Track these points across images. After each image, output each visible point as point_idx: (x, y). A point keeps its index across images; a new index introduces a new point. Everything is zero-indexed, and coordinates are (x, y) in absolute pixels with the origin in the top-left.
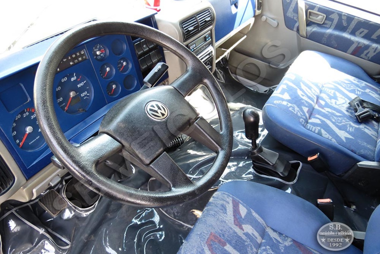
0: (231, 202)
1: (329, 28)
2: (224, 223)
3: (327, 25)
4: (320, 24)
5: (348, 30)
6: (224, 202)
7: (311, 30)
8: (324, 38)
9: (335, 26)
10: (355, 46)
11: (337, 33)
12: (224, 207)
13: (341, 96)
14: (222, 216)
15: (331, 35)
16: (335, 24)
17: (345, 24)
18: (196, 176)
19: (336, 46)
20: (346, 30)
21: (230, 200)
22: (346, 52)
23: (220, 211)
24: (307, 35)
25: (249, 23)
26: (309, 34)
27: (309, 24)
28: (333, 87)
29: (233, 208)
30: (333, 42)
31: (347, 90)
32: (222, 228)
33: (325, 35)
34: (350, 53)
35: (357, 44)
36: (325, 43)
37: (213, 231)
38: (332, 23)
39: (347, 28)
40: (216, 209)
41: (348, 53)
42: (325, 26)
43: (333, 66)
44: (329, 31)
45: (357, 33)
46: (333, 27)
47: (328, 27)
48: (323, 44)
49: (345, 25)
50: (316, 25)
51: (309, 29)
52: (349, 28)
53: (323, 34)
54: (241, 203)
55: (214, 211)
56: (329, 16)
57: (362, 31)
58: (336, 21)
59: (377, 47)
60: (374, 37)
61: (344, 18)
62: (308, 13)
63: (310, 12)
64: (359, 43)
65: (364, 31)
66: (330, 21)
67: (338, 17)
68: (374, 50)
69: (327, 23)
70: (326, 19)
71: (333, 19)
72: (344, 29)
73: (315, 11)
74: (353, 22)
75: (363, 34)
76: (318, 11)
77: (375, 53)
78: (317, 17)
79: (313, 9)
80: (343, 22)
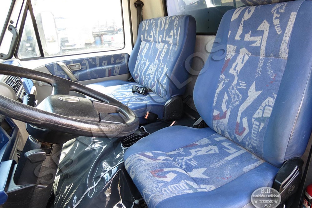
0: (139, 155)
1: (87, 69)
2: (149, 164)
3: (84, 68)
4: (80, 70)
5: (97, 65)
6: (137, 158)
7: (78, 75)
8: (88, 76)
9: (89, 67)
10: (108, 71)
11: (93, 69)
12: (140, 160)
13: (125, 92)
14: (144, 163)
15: (91, 72)
16: (88, 65)
17: (93, 63)
18: (95, 184)
19: (98, 76)
20: (96, 66)
21: (137, 155)
22: (105, 77)
23: (140, 162)
24: (77, 79)
25: (34, 90)
26: (78, 78)
27: (74, 72)
28: (117, 92)
29: (144, 156)
30: (95, 75)
31: (125, 90)
32: (152, 166)
33: (88, 74)
34: (108, 76)
35: (108, 69)
36: (91, 78)
37: (150, 170)
38: (86, 66)
39: (96, 65)
40: (137, 163)
41: (107, 77)
42: (83, 69)
43: (106, 86)
44: (88, 70)
45: (103, 64)
46: (88, 67)
47: (85, 69)
48: (90, 79)
49: (94, 64)
50: (78, 72)
51: (76, 75)
52: (97, 64)
53: (86, 74)
54: (144, 152)
55: (138, 165)
56: (82, 63)
57: (104, 62)
58: (87, 64)
59: (118, 66)
60: (112, 62)
61: (90, 60)
62: (68, 67)
63: (69, 66)
64: (108, 68)
65: (105, 62)
66: (84, 65)
67: (87, 61)
68: (117, 68)
69: (83, 67)
70: (81, 66)
71: (85, 64)
72: (95, 66)
73: (72, 64)
74: (97, 60)
75: (106, 64)
76: (74, 63)
77: (119, 69)
78: (75, 67)
79: (70, 64)
80: (92, 62)
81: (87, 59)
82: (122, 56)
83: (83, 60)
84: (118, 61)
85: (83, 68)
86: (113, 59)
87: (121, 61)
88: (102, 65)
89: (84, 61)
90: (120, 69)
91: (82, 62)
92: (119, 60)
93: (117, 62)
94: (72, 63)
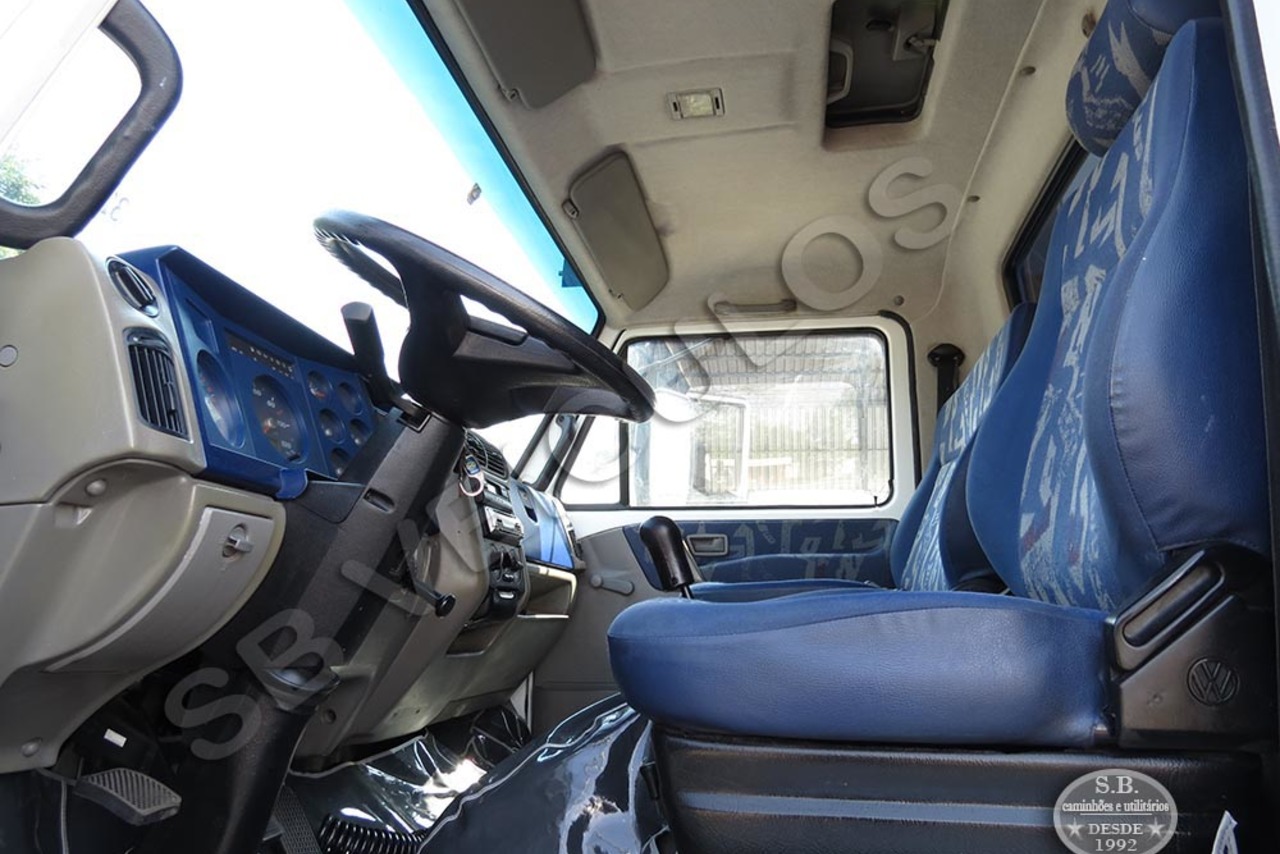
1: (743, 555)
4: (723, 556)
5: (783, 547)
9: (753, 548)
10: (817, 568)
11: (766, 557)
16: (753, 545)
17: (771, 540)
20: (780, 548)
35: (814, 563)
38: (746, 547)
39: (780, 545)
42: (733, 555)
44: (749, 558)
46: (751, 552)
47: (740, 553)
49: (772, 542)
50: (716, 560)
52: (782, 543)
56: (735, 535)
57: (807, 540)
58: (751, 541)
59: (854, 558)
60: (837, 545)
61: (762, 529)
62: (689, 542)
63: (692, 539)
64: (817, 559)
65: (812, 542)
66: (740, 544)
67: (752, 532)
68: (851, 562)
69: (733, 548)
70: (729, 544)
71: (743, 541)
72: (776, 549)
73: (702, 533)
74: (783, 531)
75: (815, 546)
76: (707, 532)
77: (858, 569)
78: (711, 544)
79: (695, 532)
80: (766, 537)
81: (752, 525)
82: (874, 529)
83: (739, 525)
84: (858, 543)
85: (736, 552)
86: (840, 535)
87: (870, 544)
88: (801, 549)
89: (740, 529)
90: (861, 568)
91: (734, 532)
92: (865, 541)
93: (854, 547)
94: (701, 529)
